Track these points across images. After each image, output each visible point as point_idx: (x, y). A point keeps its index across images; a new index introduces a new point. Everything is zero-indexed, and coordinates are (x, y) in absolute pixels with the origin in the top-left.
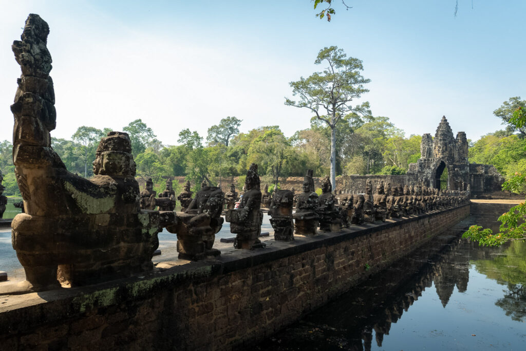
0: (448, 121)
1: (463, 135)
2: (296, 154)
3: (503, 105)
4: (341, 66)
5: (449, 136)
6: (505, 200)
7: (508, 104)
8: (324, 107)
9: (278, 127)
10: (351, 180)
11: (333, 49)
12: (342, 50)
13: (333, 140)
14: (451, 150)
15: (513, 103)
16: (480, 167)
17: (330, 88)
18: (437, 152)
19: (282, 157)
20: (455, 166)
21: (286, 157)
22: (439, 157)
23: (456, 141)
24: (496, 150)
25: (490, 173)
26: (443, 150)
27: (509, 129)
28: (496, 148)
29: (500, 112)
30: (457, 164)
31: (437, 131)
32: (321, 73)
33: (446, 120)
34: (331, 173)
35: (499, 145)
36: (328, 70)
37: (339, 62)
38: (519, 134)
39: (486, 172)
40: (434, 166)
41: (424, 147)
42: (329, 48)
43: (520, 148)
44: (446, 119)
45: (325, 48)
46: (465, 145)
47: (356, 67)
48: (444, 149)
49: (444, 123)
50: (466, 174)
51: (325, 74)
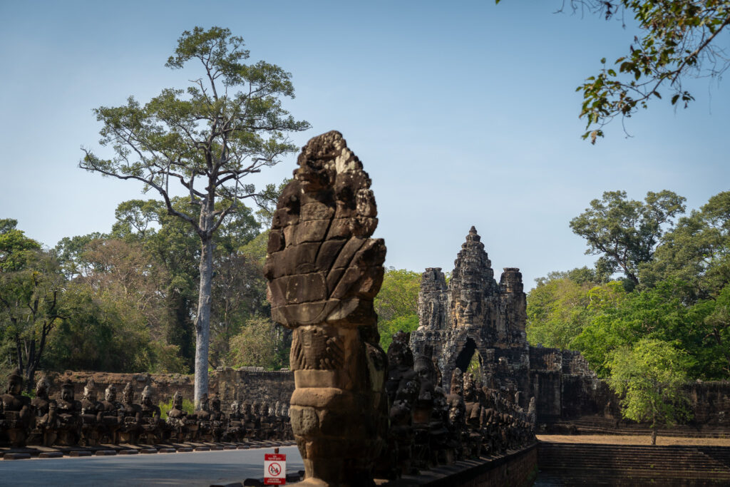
0: (481, 241)
1: (514, 275)
2: (96, 305)
3: (591, 207)
4: (239, 81)
5: (486, 278)
6: (606, 437)
7: (600, 207)
8: (182, 181)
9: (14, 223)
10: (239, 384)
11: (218, 36)
12: (241, 40)
13: (205, 273)
14: (489, 311)
15: (610, 206)
16: (553, 355)
17: (203, 133)
18: (457, 315)
19: (53, 312)
20: (498, 353)
21: (65, 316)
22: (463, 329)
23: (499, 290)
24: (578, 317)
25: (574, 371)
26: (471, 310)
27: (603, 265)
28: (578, 312)
29: (584, 225)
30: (503, 346)
31: (458, 263)
32: (180, 92)
33: (478, 238)
34: (197, 361)
35: (583, 302)
36: (198, 87)
37: (232, 70)
38: (624, 280)
39: (566, 369)
40: (450, 349)
41: (426, 303)
42: (206, 31)
43: (636, 314)
44: (478, 234)
45: (196, 30)
46: (519, 300)
47: (276, 87)
48: (474, 308)
49: (474, 245)
50: (523, 370)
51: (191, 96)
